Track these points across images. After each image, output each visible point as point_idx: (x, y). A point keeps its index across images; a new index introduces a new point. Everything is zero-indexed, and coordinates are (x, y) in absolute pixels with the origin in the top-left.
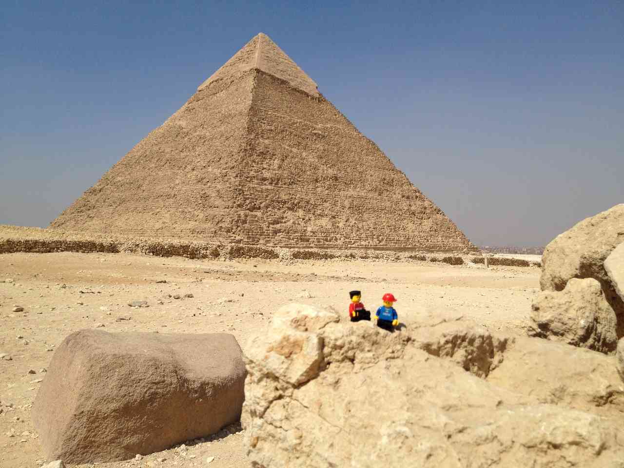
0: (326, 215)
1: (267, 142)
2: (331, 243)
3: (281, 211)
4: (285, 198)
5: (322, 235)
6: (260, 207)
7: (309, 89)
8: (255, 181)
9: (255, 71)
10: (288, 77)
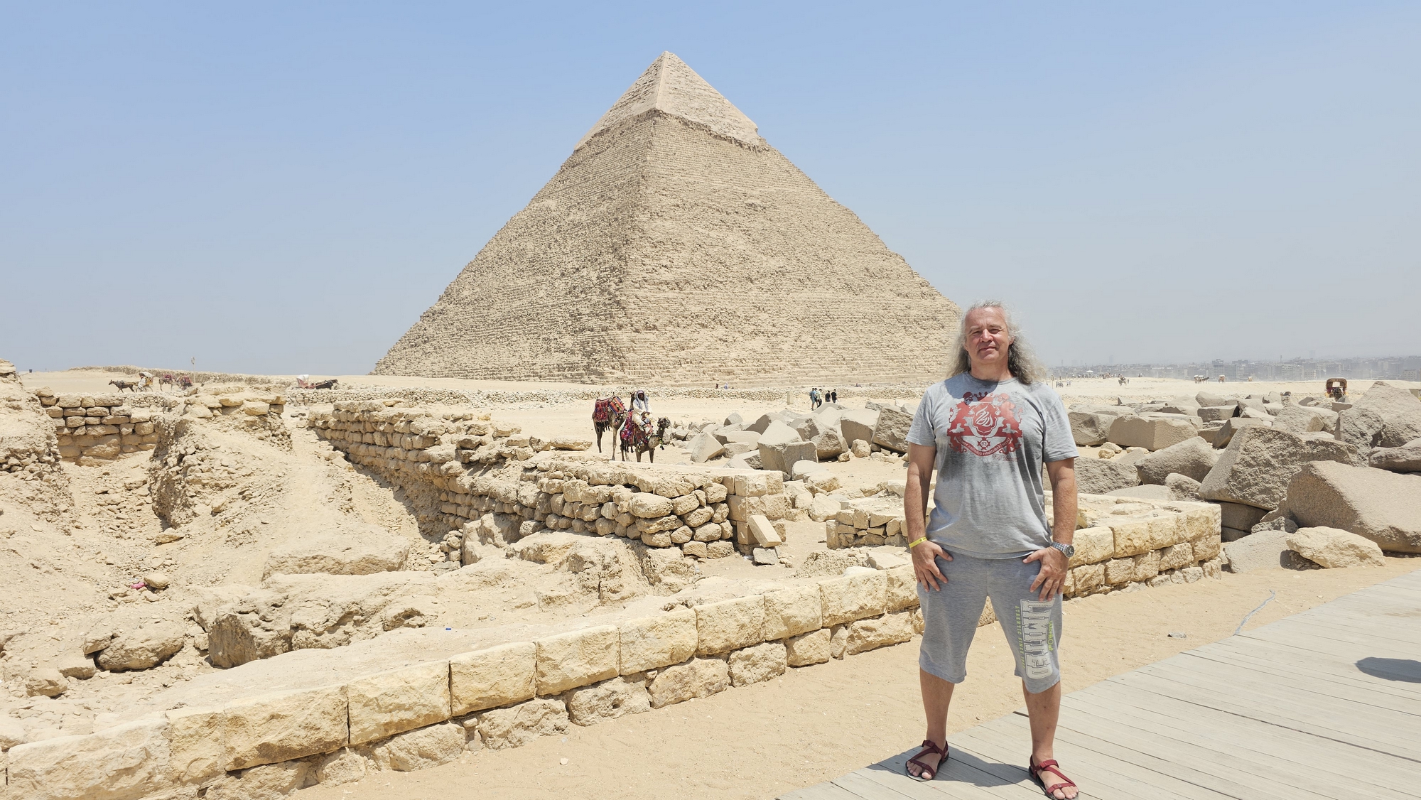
2: (769, 375)
3: (689, 331)
4: (696, 309)
5: (754, 364)
6: (654, 326)
7: (743, 134)
8: (649, 287)
9: (654, 113)
10: (708, 118)
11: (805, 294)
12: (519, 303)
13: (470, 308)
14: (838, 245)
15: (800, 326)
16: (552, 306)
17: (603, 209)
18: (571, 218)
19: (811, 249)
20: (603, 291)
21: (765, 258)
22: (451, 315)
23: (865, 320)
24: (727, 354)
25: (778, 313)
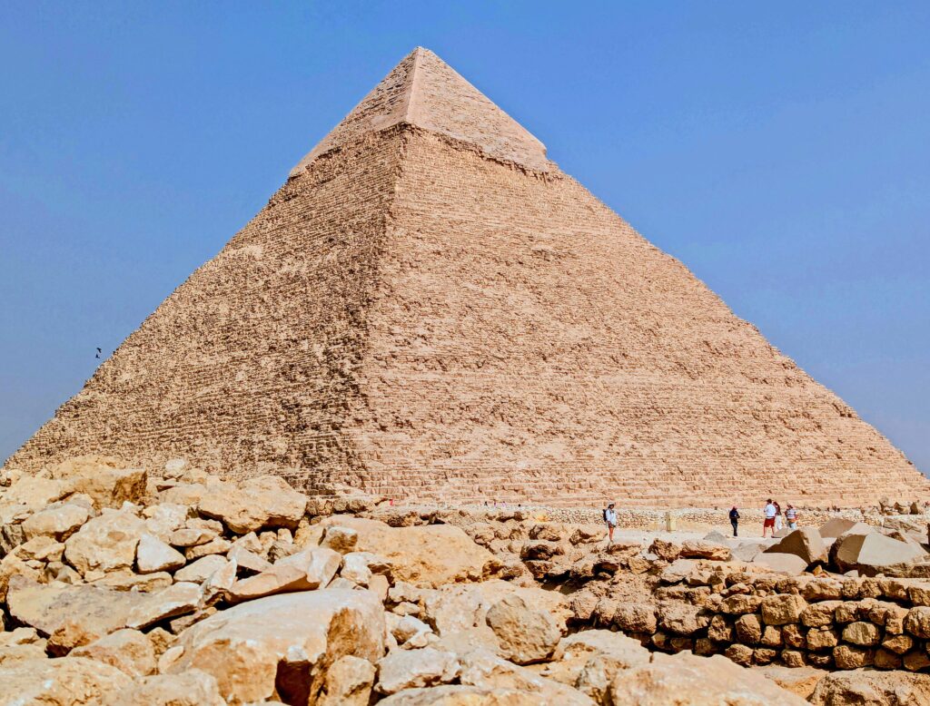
0: (563, 432)
1: (425, 278)
2: (575, 496)
3: (457, 429)
4: (466, 398)
5: (553, 478)
6: (407, 421)
7: (526, 156)
8: (399, 365)
9: (404, 126)
10: (477, 135)
11: (620, 377)
12: (206, 390)
13: (131, 399)
14: (663, 309)
15: (616, 422)
16: (256, 393)
17: (332, 257)
18: (285, 269)
19: (627, 314)
20: (332, 372)
21: (561, 326)
22: (103, 408)
23: (708, 416)
24: (512, 464)
25: (584, 403)
